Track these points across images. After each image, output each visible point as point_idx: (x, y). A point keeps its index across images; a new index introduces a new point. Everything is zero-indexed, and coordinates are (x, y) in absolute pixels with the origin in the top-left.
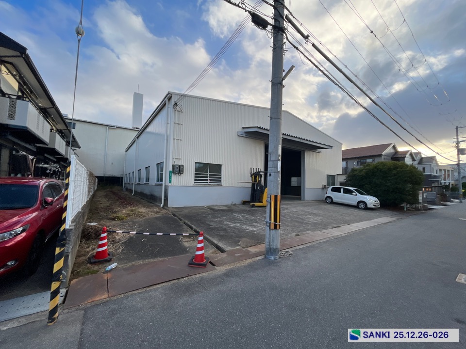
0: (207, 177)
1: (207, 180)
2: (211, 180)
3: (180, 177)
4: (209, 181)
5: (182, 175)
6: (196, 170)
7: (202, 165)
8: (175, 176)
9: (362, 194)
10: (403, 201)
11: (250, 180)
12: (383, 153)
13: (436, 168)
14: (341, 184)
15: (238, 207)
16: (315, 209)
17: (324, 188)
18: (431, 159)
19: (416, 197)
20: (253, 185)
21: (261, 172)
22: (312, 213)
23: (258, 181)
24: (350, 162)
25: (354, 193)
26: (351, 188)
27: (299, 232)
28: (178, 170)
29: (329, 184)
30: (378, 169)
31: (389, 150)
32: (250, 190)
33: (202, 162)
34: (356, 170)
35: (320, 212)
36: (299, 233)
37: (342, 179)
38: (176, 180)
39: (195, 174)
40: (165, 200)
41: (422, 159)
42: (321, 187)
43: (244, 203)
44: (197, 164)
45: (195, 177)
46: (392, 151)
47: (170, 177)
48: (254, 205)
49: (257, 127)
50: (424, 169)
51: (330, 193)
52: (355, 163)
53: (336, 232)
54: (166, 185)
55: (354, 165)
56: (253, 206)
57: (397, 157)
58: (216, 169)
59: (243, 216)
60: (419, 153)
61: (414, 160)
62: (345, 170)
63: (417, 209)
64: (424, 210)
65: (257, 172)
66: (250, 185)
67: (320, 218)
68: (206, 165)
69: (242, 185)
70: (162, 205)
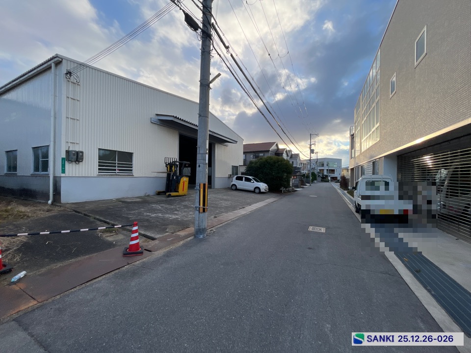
0: (115, 166)
1: (115, 170)
2: (120, 170)
3: (77, 165)
4: (117, 171)
5: (81, 163)
6: (100, 158)
7: (107, 153)
8: (71, 165)
9: (257, 181)
10: (281, 185)
11: (165, 170)
12: (270, 150)
13: (299, 162)
14: (242, 174)
15: (153, 198)
16: (224, 196)
17: (230, 177)
18: (297, 155)
19: (288, 182)
20: (169, 175)
21: (176, 162)
22: (223, 199)
23: (174, 171)
24: (248, 155)
25: (252, 181)
26: (250, 177)
27: (216, 214)
28: (76, 157)
29: (233, 174)
30: (267, 162)
31: (274, 147)
32: (164, 181)
33: (108, 149)
34: (253, 163)
35: (229, 197)
36: (217, 216)
37: (243, 169)
38: (72, 169)
39: (99, 162)
40: (54, 195)
41: (292, 155)
42: (227, 176)
43: (159, 193)
44: (101, 151)
45: (99, 166)
46: (276, 148)
47: (63, 166)
48: (170, 194)
49: (173, 116)
50: (293, 162)
51: (235, 181)
52: (252, 156)
53: (242, 212)
54: (56, 175)
55: (251, 158)
56: (170, 196)
57: (278, 153)
58: (127, 157)
59: (161, 206)
60: (290, 151)
61: (288, 156)
62: (245, 161)
63: (289, 191)
64: (293, 191)
65: (173, 162)
66: (165, 175)
67: (229, 202)
68: (113, 152)
69: (155, 175)
70: (50, 202)
